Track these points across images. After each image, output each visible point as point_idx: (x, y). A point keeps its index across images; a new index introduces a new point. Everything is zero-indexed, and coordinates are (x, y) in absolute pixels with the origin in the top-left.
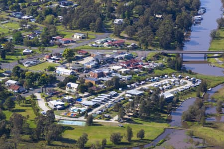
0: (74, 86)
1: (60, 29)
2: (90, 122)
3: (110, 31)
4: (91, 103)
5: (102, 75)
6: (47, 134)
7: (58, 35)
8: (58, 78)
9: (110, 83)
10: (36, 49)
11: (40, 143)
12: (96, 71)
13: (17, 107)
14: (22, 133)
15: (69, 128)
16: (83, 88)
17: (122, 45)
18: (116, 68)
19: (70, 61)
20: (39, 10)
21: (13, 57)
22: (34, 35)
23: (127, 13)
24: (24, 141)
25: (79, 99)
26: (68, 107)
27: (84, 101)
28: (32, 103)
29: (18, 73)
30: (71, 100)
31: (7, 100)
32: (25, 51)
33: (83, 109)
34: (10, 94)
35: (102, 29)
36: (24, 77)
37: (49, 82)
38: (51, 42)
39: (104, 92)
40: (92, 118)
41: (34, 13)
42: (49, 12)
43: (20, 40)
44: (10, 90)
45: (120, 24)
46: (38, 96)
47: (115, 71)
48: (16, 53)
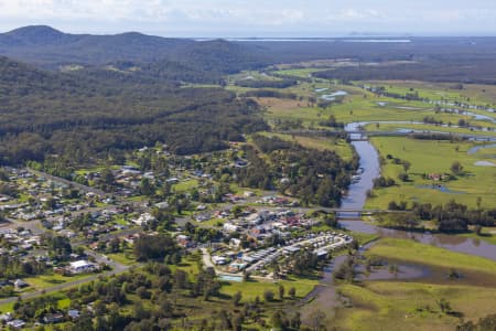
0: (237, 241)
1: (233, 186)
2: (247, 278)
3: (276, 190)
4: (251, 259)
5: (263, 231)
6: (206, 290)
7: (230, 192)
8: (225, 234)
9: (270, 239)
10: (209, 205)
11: (200, 298)
12: (259, 228)
13: (184, 261)
14: (184, 288)
15: (227, 283)
16: (245, 244)
17: (285, 202)
18: (277, 224)
19: (237, 217)
20: (217, 169)
21: (189, 213)
22: (210, 192)
23: (293, 173)
24: (185, 296)
25: (240, 255)
26: (230, 262)
27: (245, 257)
28: (198, 258)
29: (189, 228)
30: (233, 256)
31: (174, 256)
32: (199, 207)
33: (242, 265)
34: (180, 248)
35: (269, 187)
36: (194, 232)
37: (216, 237)
38: (224, 199)
39: (264, 248)
40: (249, 274)
41: (213, 172)
42: (225, 171)
43: (196, 197)
44: (180, 245)
45: (286, 183)
46: (204, 250)
47: (276, 228)
48: (192, 209)
